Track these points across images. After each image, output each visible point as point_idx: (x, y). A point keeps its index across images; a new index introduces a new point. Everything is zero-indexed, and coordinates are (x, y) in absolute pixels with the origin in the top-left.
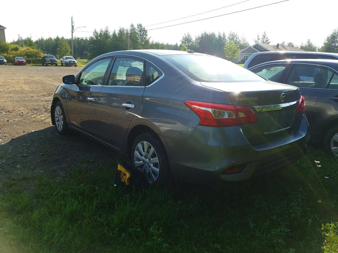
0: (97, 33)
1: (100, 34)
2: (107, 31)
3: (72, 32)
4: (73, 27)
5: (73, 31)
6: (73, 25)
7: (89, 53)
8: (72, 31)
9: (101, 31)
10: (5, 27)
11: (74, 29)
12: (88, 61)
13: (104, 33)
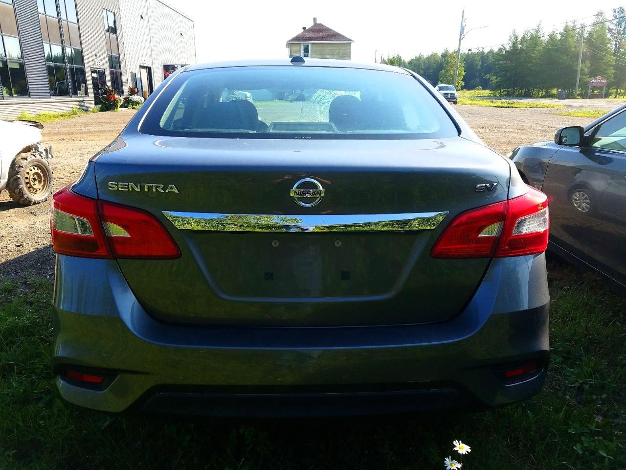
0: (516, 37)
1: (524, 38)
2: (537, 31)
3: (461, 39)
4: (462, 28)
5: (462, 37)
6: (464, 25)
7: (495, 77)
8: (461, 35)
9: (526, 32)
10: (351, 39)
11: (465, 33)
12: (491, 92)
13: (532, 35)
